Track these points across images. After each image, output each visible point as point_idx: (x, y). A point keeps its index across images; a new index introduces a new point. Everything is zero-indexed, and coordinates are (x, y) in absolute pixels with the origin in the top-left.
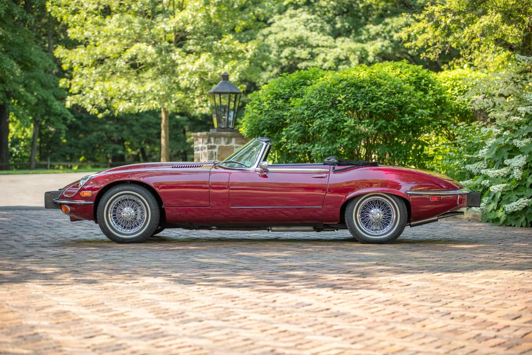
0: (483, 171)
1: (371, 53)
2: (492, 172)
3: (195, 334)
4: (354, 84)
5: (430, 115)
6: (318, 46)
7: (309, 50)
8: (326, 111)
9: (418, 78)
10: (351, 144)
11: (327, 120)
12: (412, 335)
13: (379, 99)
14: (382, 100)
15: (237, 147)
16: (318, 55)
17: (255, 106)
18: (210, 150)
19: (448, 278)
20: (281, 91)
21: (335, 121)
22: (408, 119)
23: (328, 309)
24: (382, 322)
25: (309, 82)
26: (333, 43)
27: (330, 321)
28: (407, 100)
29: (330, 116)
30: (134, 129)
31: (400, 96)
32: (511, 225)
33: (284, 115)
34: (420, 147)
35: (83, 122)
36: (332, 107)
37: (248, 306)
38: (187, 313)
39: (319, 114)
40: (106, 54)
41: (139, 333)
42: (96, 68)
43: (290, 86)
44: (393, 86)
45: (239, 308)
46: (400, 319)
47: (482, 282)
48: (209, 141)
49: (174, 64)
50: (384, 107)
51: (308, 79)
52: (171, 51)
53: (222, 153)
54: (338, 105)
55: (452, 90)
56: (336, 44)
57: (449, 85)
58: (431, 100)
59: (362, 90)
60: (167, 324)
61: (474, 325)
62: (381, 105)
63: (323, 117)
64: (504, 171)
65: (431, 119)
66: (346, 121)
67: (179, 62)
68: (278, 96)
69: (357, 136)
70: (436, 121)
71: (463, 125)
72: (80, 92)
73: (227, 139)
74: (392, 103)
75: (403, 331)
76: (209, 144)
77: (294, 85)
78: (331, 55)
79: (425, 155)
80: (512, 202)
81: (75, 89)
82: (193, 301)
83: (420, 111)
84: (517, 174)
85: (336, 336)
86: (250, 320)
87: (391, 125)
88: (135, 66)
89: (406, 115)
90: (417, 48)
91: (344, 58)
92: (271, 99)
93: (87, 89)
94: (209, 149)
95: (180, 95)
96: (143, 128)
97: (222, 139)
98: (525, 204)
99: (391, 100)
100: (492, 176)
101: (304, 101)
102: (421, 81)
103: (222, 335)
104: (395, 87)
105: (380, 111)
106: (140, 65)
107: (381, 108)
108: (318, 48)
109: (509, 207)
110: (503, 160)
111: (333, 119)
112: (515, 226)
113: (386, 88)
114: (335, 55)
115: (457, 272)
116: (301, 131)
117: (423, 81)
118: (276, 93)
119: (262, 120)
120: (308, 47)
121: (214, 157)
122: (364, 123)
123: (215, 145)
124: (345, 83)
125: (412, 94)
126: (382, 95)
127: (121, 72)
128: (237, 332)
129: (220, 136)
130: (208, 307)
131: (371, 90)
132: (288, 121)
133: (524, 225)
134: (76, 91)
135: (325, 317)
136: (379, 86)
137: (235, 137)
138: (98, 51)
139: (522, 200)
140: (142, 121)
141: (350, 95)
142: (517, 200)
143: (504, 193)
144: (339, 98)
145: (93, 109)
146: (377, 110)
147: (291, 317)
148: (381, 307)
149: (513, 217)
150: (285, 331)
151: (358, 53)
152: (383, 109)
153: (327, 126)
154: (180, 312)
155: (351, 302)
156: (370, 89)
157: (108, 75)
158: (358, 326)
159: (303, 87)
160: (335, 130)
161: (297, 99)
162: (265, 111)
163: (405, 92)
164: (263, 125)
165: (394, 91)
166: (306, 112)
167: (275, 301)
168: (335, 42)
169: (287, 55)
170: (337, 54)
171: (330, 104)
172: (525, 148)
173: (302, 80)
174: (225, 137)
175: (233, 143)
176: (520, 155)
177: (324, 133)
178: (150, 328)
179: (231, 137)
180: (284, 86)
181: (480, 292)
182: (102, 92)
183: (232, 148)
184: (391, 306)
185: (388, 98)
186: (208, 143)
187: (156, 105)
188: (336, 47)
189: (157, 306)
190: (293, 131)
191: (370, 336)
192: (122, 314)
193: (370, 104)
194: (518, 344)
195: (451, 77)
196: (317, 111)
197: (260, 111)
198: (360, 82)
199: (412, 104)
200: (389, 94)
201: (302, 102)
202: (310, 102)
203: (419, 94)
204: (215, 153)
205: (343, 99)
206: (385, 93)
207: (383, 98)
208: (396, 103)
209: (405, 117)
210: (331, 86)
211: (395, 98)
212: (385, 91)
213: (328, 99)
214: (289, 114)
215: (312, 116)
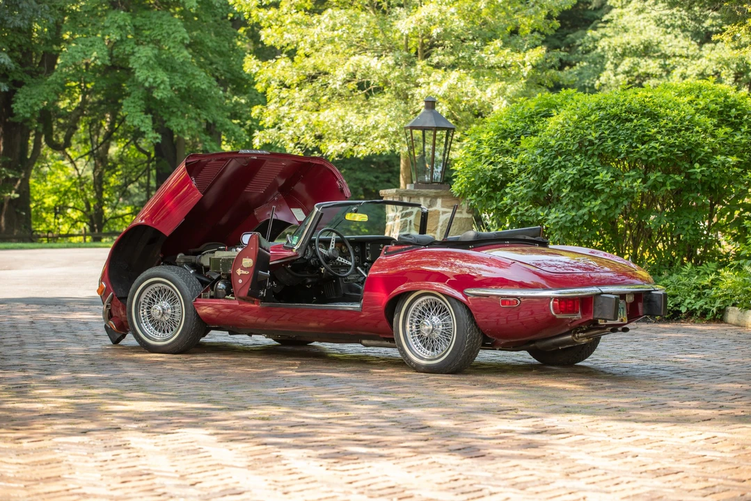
4: (616, 115)
5: (738, 165)
6: (674, 55)
7: (660, 61)
8: (569, 158)
9: (726, 106)
10: (606, 209)
11: (569, 171)
13: (652, 138)
14: (657, 141)
15: (443, 212)
18: (404, 219)
20: (511, 126)
21: (582, 173)
22: (699, 170)
25: (554, 111)
28: (700, 141)
29: (575, 165)
31: (688, 134)
33: (512, 163)
36: (577, 151)
39: (559, 162)
40: (322, 68)
42: (302, 89)
43: (525, 118)
44: (678, 119)
50: (661, 151)
51: (555, 107)
54: (588, 148)
56: (702, 53)
58: (743, 141)
59: (628, 124)
62: (656, 148)
63: (564, 166)
66: (598, 174)
67: (422, 80)
68: (505, 134)
69: (616, 197)
72: (274, 125)
73: (428, 200)
74: (671, 146)
77: (531, 117)
78: (694, 70)
81: (267, 120)
83: (719, 158)
87: (671, 180)
88: (362, 87)
89: (697, 165)
92: (495, 137)
93: (287, 120)
94: (402, 217)
97: (422, 199)
99: (672, 140)
102: (730, 111)
104: (682, 121)
105: (654, 158)
106: (370, 84)
107: (656, 153)
108: (674, 59)
111: (579, 171)
113: (666, 121)
117: (734, 110)
118: (503, 129)
121: (408, 228)
122: (629, 176)
124: (602, 113)
126: (658, 133)
127: (340, 95)
129: (418, 196)
131: (641, 125)
132: (515, 171)
134: (270, 124)
136: (654, 117)
137: (442, 197)
138: (309, 63)
141: (607, 132)
144: (590, 137)
145: (295, 150)
146: (649, 157)
151: (734, 66)
152: (658, 155)
153: (569, 181)
156: (639, 123)
159: (544, 119)
160: (583, 188)
161: (531, 138)
162: (486, 157)
163: (698, 129)
164: (481, 177)
165: (679, 126)
168: (700, 50)
169: (627, 69)
170: (703, 67)
171: (577, 146)
173: (545, 109)
174: (426, 196)
175: (439, 206)
177: (565, 191)
179: (436, 197)
180: (516, 118)
182: (307, 125)
183: (437, 213)
185: (667, 138)
193: (636, 147)
196: (556, 157)
197: (476, 157)
198: (625, 112)
199: (706, 148)
200: (669, 131)
201: (537, 143)
202: (546, 143)
203: (722, 131)
204: (410, 222)
205: (596, 138)
206: (663, 129)
207: (659, 137)
208: (680, 146)
209: (694, 168)
210: (579, 118)
211: (680, 136)
212: (664, 127)
213: (574, 139)
214: (517, 161)
215: (548, 165)
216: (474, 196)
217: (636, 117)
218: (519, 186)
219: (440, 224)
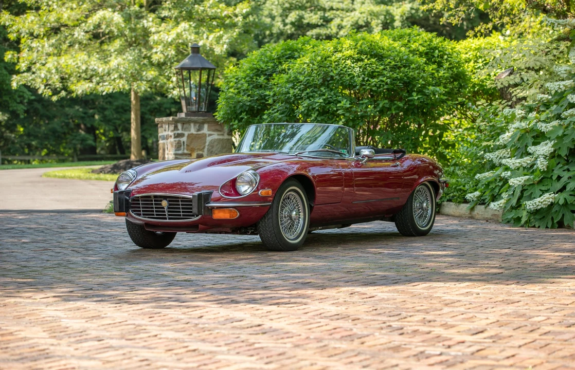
0: (504, 161)
1: (397, 17)
2: (513, 162)
3: (86, 355)
4: (350, 56)
5: (445, 93)
6: (332, 9)
7: (320, 13)
8: (316, 90)
9: (431, 49)
11: (317, 100)
12: (344, 352)
13: (381, 74)
14: (384, 75)
15: (210, 135)
16: (332, 20)
17: (232, 84)
18: (177, 139)
19: (424, 288)
20: (263, 66)
21: (327, 102)
22: (416, 98)
23: (259, 325)
24: (315, 339)
25: (296, 54)
26: (351, 5)
27: (252, 339)
28: (416, 76)
29: (321, 95)
30: (107, 113)
31: (406, 70)
32: (534, 227)
33: (266, 95)
34: (438, 132)
35: (43, 105)
36: (322, 85)
37: (167, 322)
38: (88, 332)
39: (307, 94)
40: (62, 21)
41: (20, 354)
42: (48, 39)
43: (274, 59)
44: (398, 59)
45: (155, 325)
46: (338, 336)
47: (462, 292)
48: (176, 128)
49: (146, 33)
50: (387, 84)
51: (296, 50)
52: (142, 17)
53: (191, 142)
54: (330, 82)
55: (475, 62)
56: (355, 6)
57: (471, 56)
58: (446, 75)
59: (360, 64)
60: (59, 344)
61: (423, 341)
62: (383, 81)
63: (312, 97)
64: (527, 160)
65: (445, 97)
66: (340, 102)
67: (153, 30)
68: (259, 72)
69: (353, 120)
70: (452, 100)
71: (482, 105)
72: (29, 69)
73: (198, 125)
74: (396, 79)
75: (335, 348)
76: (176, 132)
77: (279, 58)
78: (349, 21)
79: (444, 142)
80: (535, 198)
81: (23, 66)
82: (103, 318)
83: (431, 88)
84: (542, 164)
85: (252, 356)
86: (160, 338)
87: (395, 106)
88: (98, 37)
89: (414, 94)
90: (434, 11)
91: (364, 24)
92: (251, 75)
93: (38, 65)
94: (175, 137)
95: (152, 73)
96: (117, 112)
97: (192, 125)
98: (551, 200)
99: (395, 75)
100: (512, 167)
101: (290, 77)
102: (434, 52)
103: (117, 355)
104: (401, 60)
105: (382, 89)
106: (104, 34)
107: (383, 85)
108: (331, 12)
109: (530, 205)
110: (526, 146)
111: (324, 100)
112: (539, 227)
113: (389, 60)
114: (353, 20)
115: (438, 281)
116: (286, 114)
117: (437, 51)
118: (255, 69)
119: (240, 102)
120: (319, 10)
121: (182, 147)
122: (363, 104)
123: (183, 132)
124: (339, 55)
125: (421, 67)
126: (384, 69)
127: (80, 43)
128: (136, 352)
129: (189, 122)
130: (118, 324)
131: (371, 64)
132: (270, 101)
133: (549, 226)
134: (24, 69)
135: (250, 334)
136: (380, 58)
137: (208, 122)
138: (52, 17)
139: (547, 195)
140: (116, 103)
141: (345, 70)
142: (540, 196)
143: (525, 188)
144: (331, 74)
145: (45, 90)
146: (378, 88)
147: (211, 334)
148: (324, 321)
149: (538, 217)
150: (194, 350)
151: (382, 17)
152: (386, 86)
153: (317, 108)
154: (81, 331)
155: (292, 317)
156: (369, 62)
157: (64, 47)
158: (285, 343)
159: (289, 60)
160: (328, 113)
161: (282, 75)
162: (244, 90)
163: (413, 66)
164: (241, 107)
165: (399, 64)
166: (291, 91)
167: (201, 317)
168: (353, 4)
169: (293, 20)
170: (356, 19)
171: (321, 81)
172: (551, 132)
173: (289, 52)
174: (195, 122)
175: (205, 130)
176: (548, 141)
177: (314, 116)
178: (36, 349)
179: (203, 123)
180: (266, 59)
181: (453, 305)
182: (57, 69)
183: (204, 136)
184: (338, 321)
185: (391, 73)
186: (174, 130)
187: (123, 85)
188: (354, 10)
189: (58, 324)
190: (277, 114)
191: (293, 355)
192: (11, 334)
193: (369, 81)
194: (462, 362)
195: (473, 46)
196: (305, 89)
197: (236, 91)
198: (357, 54)
199: (421, 80)
200: (392, 68)
201: (287, 79)
202: (296, 79)
203: (431, 68)
204: (184, 142)
205: (337, 74)
206: (388, 67)
207: (385, 72)
208: (401, 79)
209: (412, 96)
210: (322, 59)
211: (400, 72)
212: (388, 65)
213: (319, 75)
214: (272, 94)
215: (298, 95)
216: (237, 122)
217: (366, 57)
218: (275, 112)
219: (207, 144)
